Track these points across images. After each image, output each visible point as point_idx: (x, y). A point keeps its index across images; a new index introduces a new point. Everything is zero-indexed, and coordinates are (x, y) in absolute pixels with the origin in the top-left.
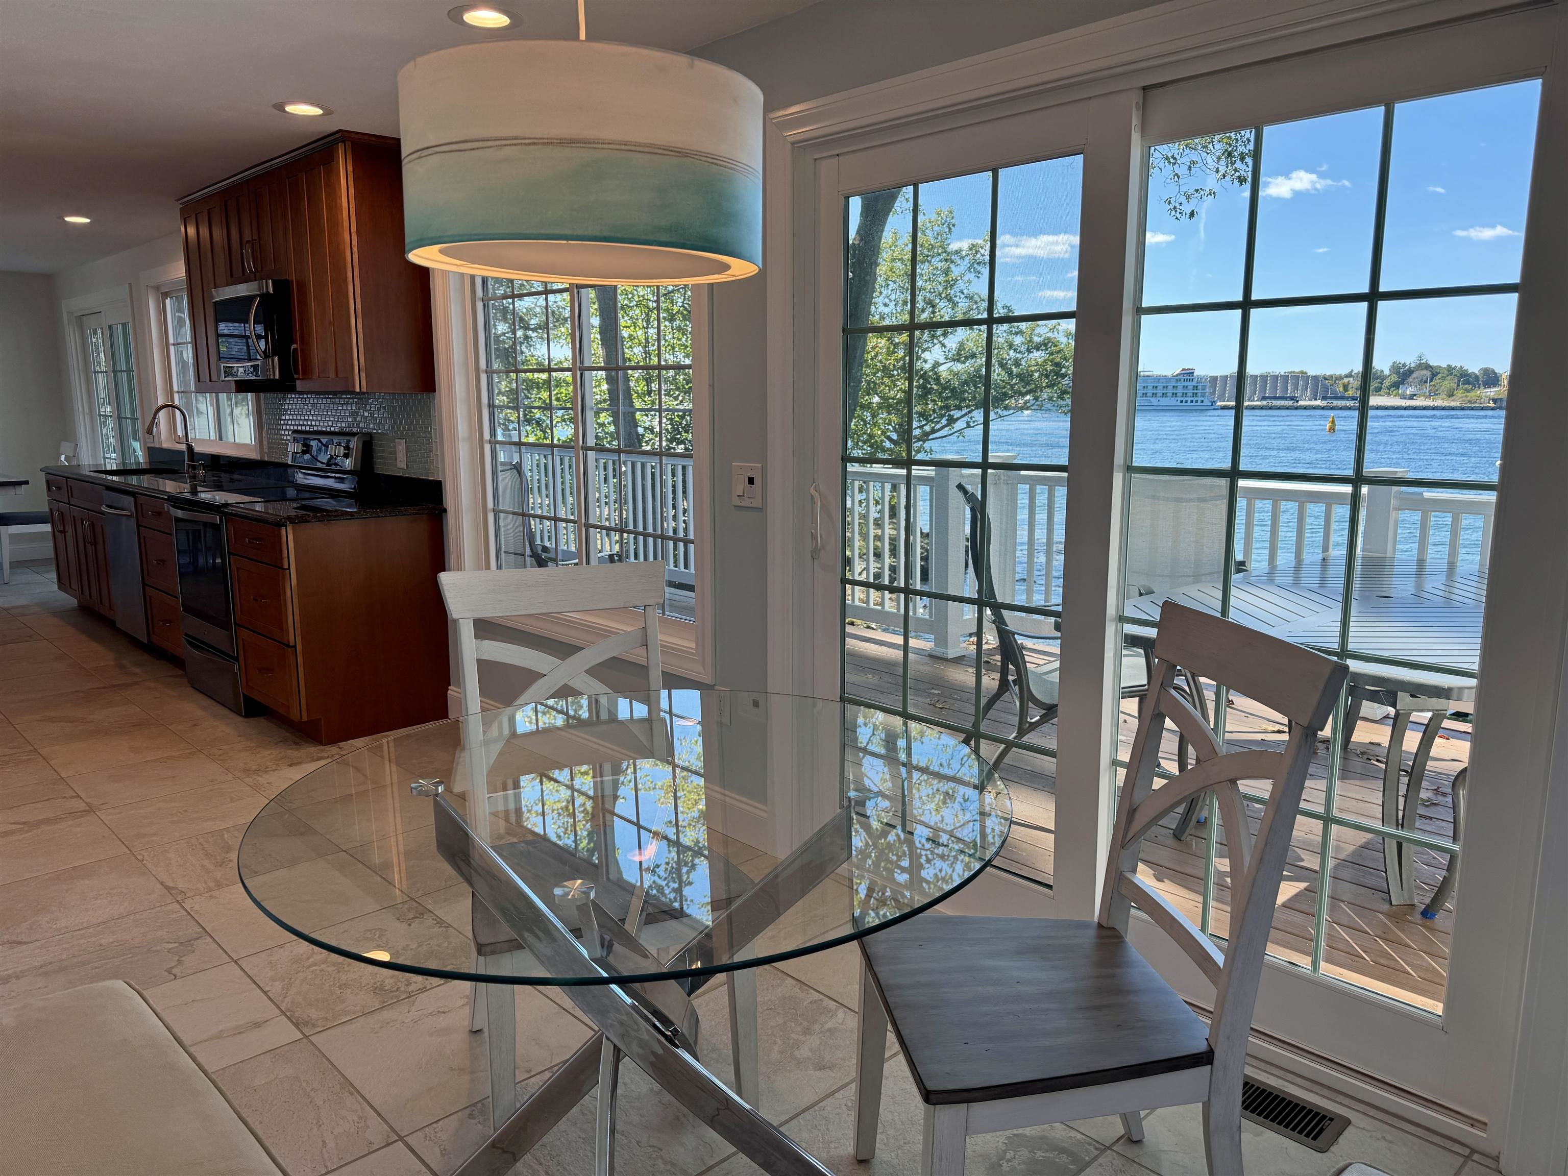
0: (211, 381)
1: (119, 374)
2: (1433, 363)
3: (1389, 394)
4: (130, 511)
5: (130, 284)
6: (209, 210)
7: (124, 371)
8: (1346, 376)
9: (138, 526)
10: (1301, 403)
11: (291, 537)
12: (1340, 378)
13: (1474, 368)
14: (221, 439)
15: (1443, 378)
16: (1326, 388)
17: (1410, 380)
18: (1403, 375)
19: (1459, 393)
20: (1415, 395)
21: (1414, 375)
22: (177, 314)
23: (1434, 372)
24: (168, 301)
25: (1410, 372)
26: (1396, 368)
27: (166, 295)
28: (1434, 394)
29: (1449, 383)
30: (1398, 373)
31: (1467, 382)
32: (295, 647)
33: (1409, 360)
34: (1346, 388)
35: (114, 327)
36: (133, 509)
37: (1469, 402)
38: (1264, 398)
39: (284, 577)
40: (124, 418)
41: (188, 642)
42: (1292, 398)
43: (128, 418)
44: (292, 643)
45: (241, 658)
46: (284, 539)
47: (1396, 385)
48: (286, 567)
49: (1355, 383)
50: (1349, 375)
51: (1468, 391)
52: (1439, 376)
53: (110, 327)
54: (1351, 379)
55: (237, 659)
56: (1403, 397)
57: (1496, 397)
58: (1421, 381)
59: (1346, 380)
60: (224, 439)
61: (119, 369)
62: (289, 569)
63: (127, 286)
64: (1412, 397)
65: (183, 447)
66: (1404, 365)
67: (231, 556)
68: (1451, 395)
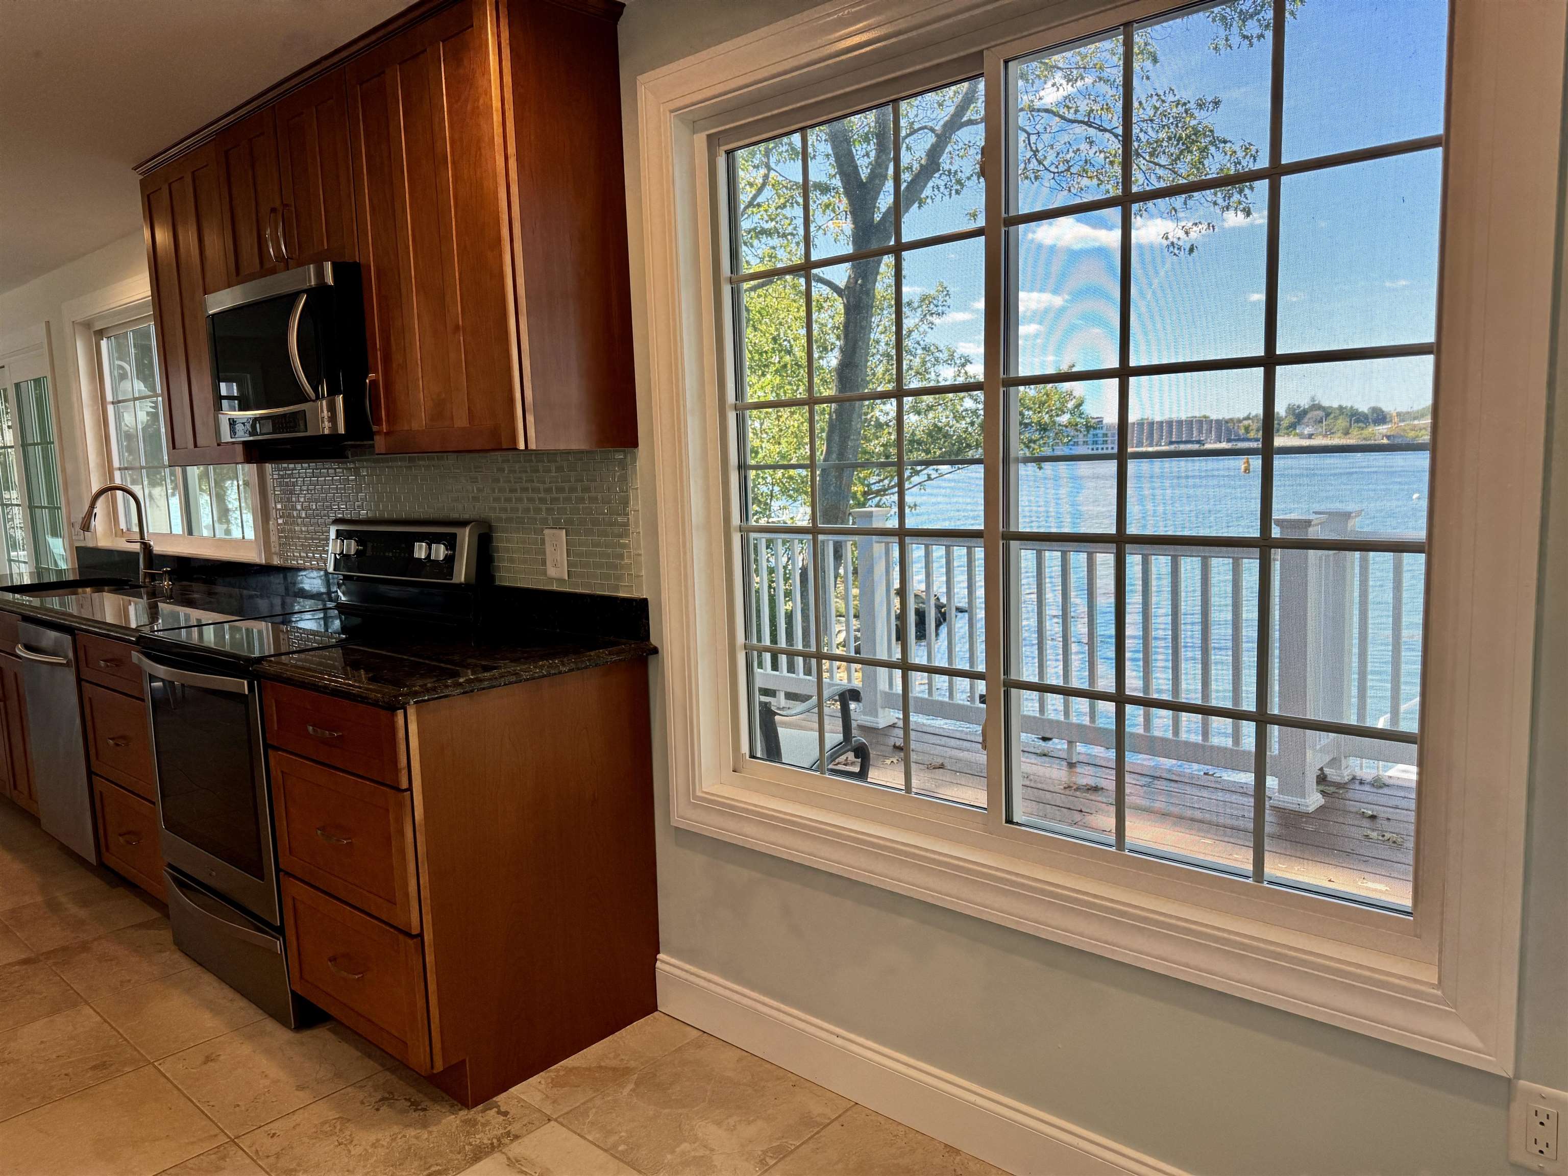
0: (196, 446)
1: (30, 448)
2: (1326, 403)
3: (1288, 435)
4: (65, 657)
5: (48, 323)
6: (193, 173)
7: (38, 444)
8: (1245, 419)
9: (79, 680)
10: (1208, 446)
11: (413, 728)
12: (1240, 421)
13: (1364, 408)
14: (190, 533)
15: (1336, 418)
16: (1229, 431)
17: (1306, 420)
18: (1299, 416)
19: (1354, 432)
20: (1312, 434)
21: (1308, 416)
22: (117, 362)
23: (1328, 412)
24: (104, 343)
25: (1305, 412)
26: (1291, 410)
27: (100, 334)
28: (1330, 432)
29: (1342, 423)
30: (1294, 414)
31: (1358, 421)
32: (421, 935)
33: (1304, 403)
34: (1247, 429)
35: (23, 385)
36: (71, 655)
37: (1365, 439)
38: (1171, 443)
39: (401, 805)
40: (37, 507)
41: (175, 879)
42: (1198, 442)
43: (45, 507)
44: (415, 931)
45: (290, 932)
46: (401, 734)
47: (1293, 426)
48: (404, 785)
49: (1257, 425)
50: (1247, 418)
51: (1363, 429)
52: (1332, 416)
53: (17, 386)
54: (1250, 421)
55: (280, 931)
56: (1301, 436)
57: (1389, 434)
58: (1315, 421)
59: (1246, 423)
60: (195, 532)
61: (30, 441)
62: (410, 789)
63: (44, 324)
64: (1310, 436)
65: (136, 547)
66: (1299, 407)
67: (271, 752)
68: (1346, 433)
